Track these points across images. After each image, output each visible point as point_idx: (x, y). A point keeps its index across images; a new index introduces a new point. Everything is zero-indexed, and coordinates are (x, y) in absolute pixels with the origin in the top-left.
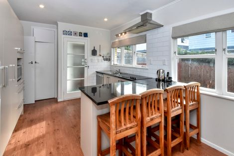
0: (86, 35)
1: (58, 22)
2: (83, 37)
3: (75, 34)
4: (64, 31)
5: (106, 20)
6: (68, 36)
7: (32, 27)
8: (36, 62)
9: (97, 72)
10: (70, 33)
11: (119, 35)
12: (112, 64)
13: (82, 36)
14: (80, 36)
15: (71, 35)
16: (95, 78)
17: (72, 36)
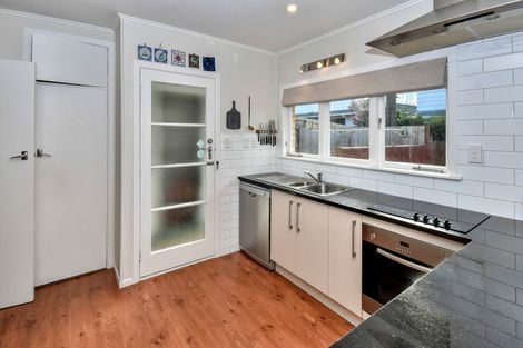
0: (209, 64)
1: (122, 16)
2: (200, 71)
3: (178, 58)
4: (140, 47)
5: (292, 8)
6: (153, 64)
7: (28, 31)
8: (39, 154)
9: (242, 179)
10: (160, 56)
11: (320, 65)
12: (284, 154)
13: (197, 66)
14: (191, 65)
15: (166, 62)
16: (236, 198)
17: (169, 67)
